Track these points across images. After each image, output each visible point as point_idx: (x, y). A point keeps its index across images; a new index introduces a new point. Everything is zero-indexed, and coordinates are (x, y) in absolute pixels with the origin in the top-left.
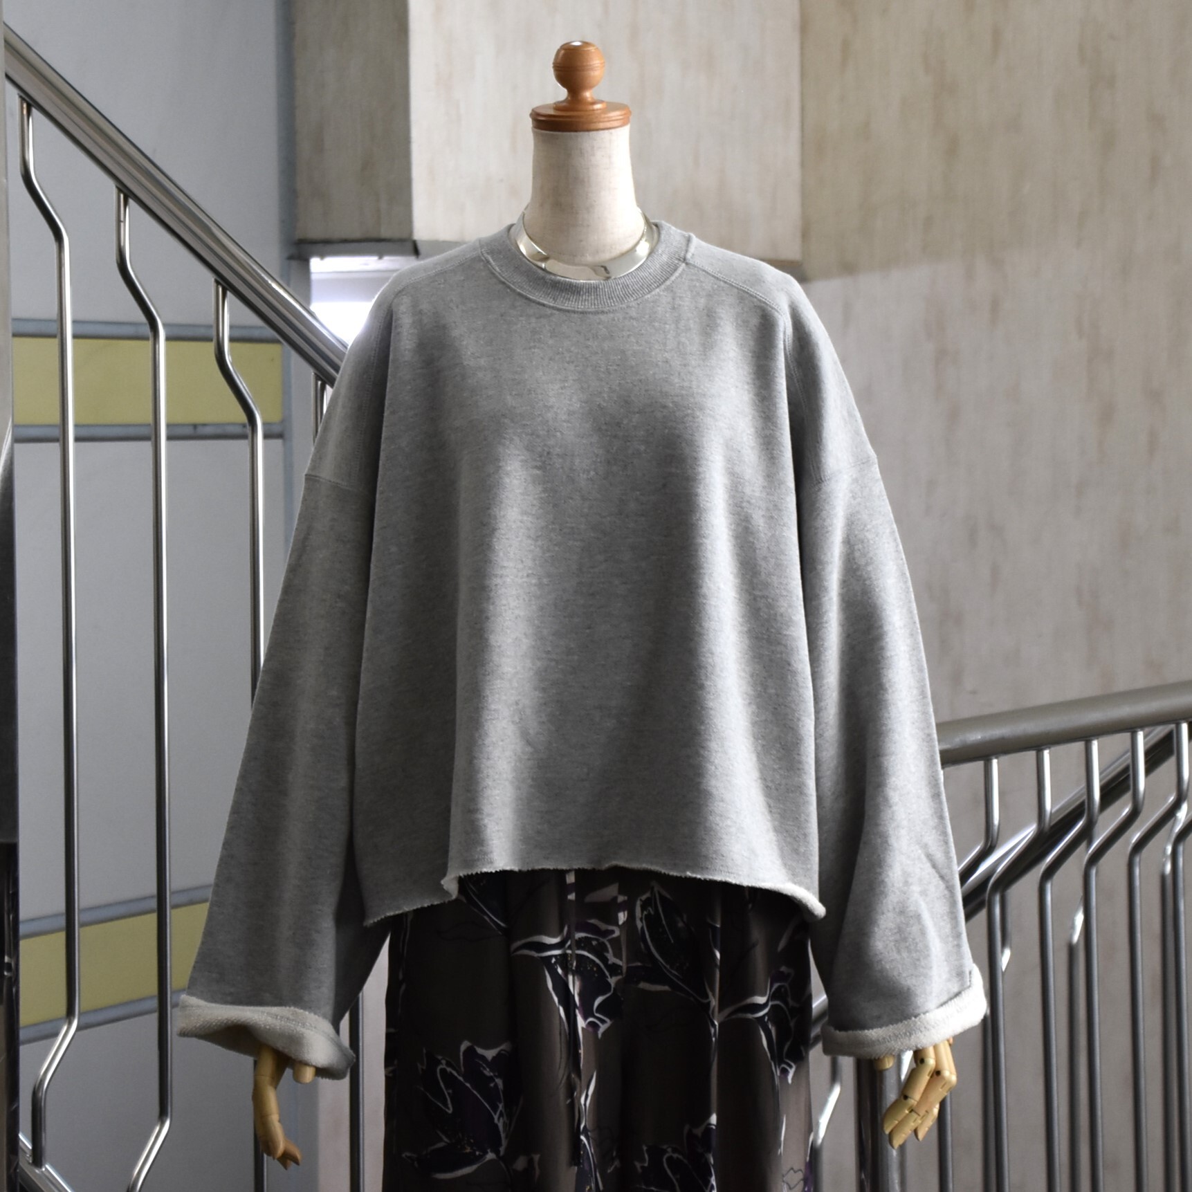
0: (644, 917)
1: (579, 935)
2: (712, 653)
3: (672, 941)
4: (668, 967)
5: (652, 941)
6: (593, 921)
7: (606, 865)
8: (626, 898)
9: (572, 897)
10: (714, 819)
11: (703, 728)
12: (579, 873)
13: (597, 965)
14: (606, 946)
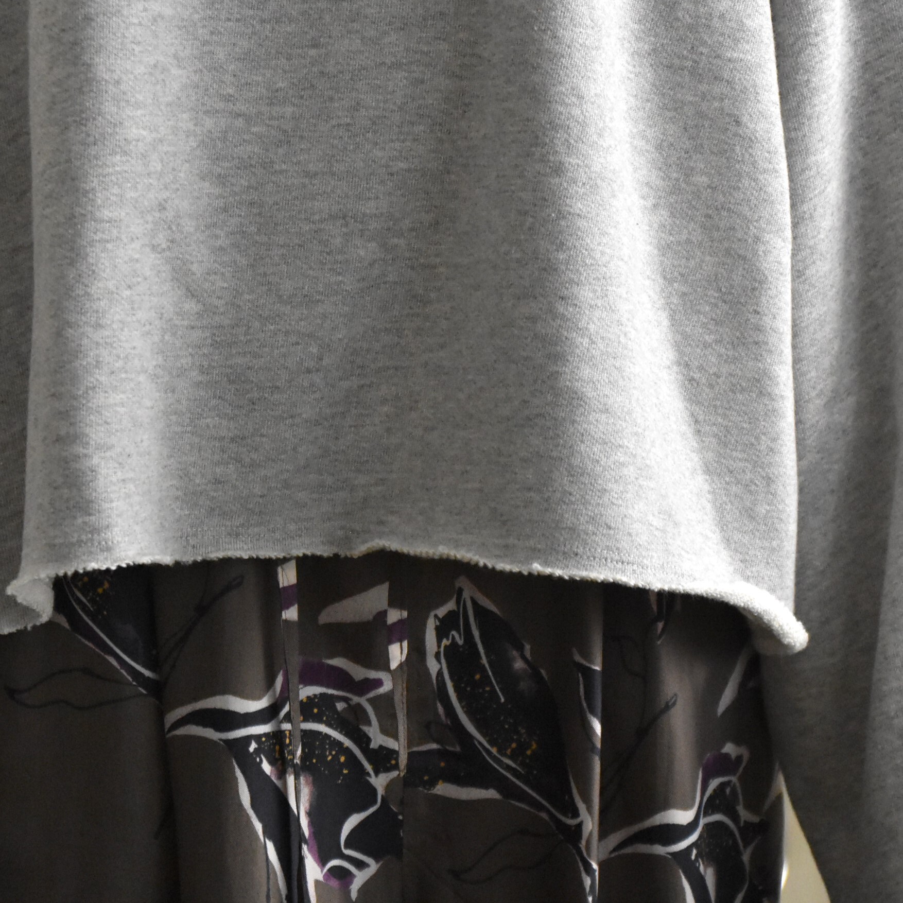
0: (442, 649)
1: (307, 692)
2: (580, 97)
3: (503, 700)
4: (494, 750)
5: (460, 699)
6: (337, 662)
7: (360, 549)
8: (405, 614)
9: (291, 614)
10: (589, 450)
11: (562, 256)
12: (306, 564)
13: (347, 752)
14: (364, 711)
